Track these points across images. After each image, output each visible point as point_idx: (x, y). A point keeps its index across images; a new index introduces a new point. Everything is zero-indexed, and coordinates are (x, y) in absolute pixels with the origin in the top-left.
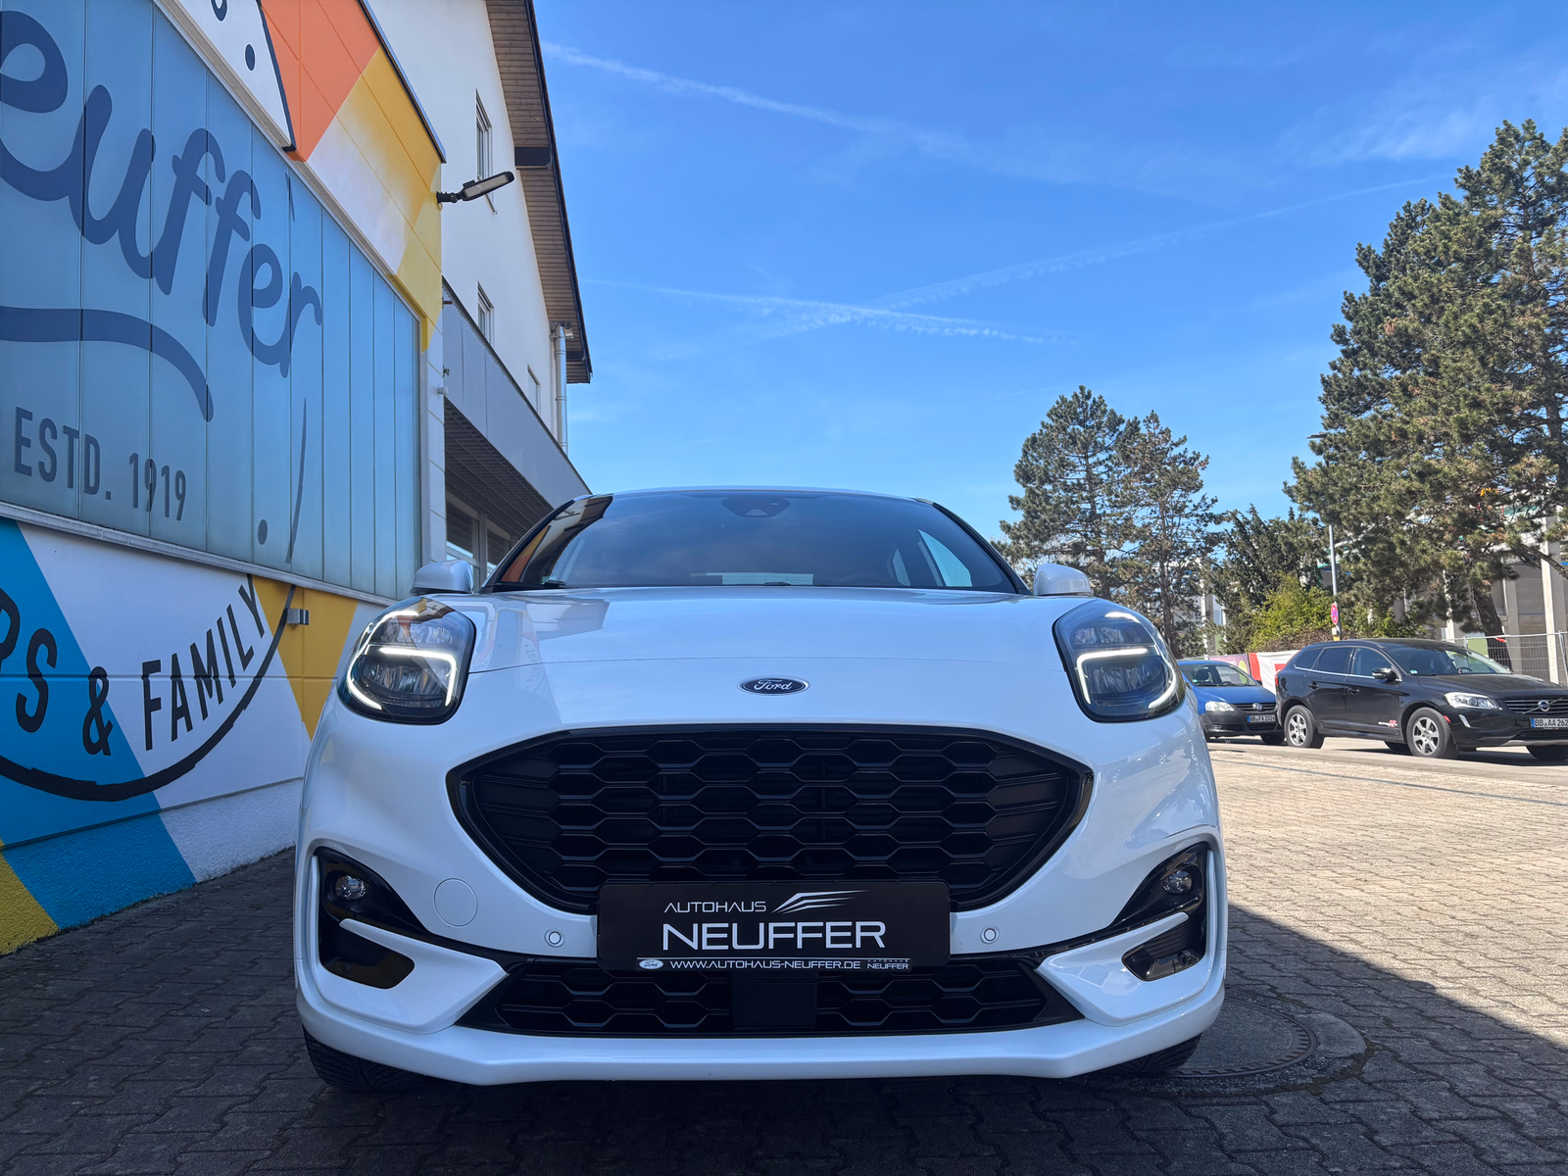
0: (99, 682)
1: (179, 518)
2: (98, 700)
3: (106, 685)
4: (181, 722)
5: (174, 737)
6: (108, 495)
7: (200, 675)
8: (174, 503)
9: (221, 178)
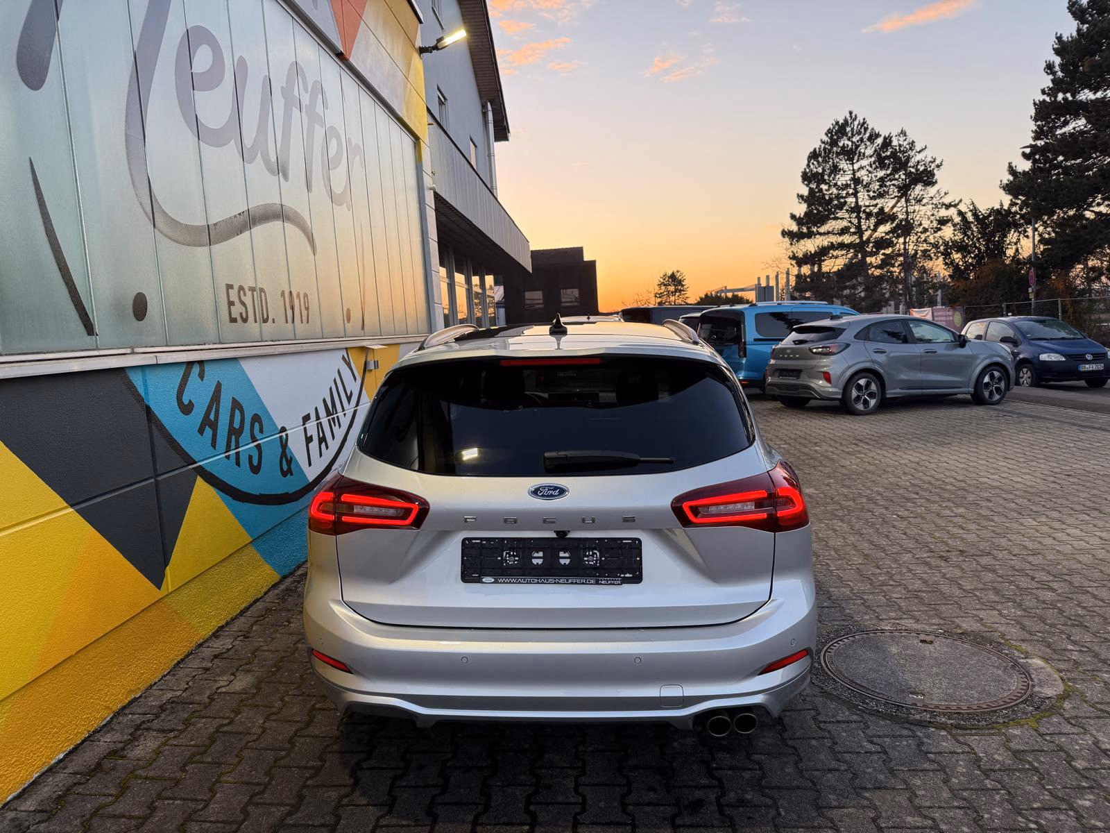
0: (284, 434)
1: (308, 322)
2: (284, 444)
3: (287, 435)
4: (323, 445)
5: (321, 455)
6: (273, 320)
7: (328, 413)
8: (305, 313)
9: (306, 91)
